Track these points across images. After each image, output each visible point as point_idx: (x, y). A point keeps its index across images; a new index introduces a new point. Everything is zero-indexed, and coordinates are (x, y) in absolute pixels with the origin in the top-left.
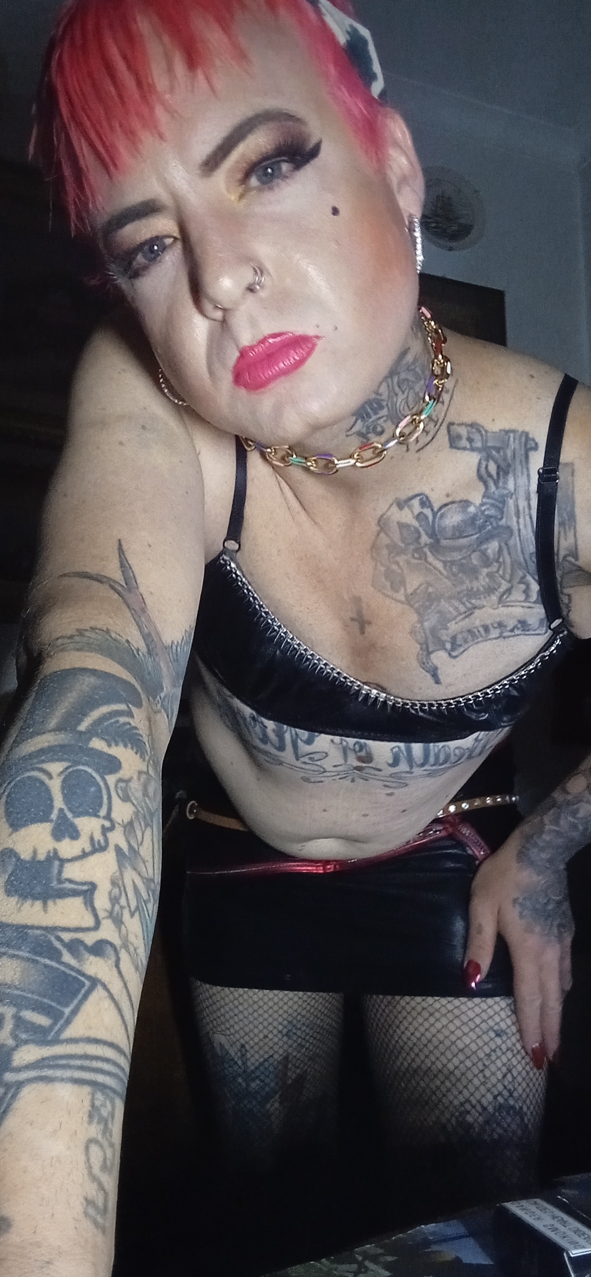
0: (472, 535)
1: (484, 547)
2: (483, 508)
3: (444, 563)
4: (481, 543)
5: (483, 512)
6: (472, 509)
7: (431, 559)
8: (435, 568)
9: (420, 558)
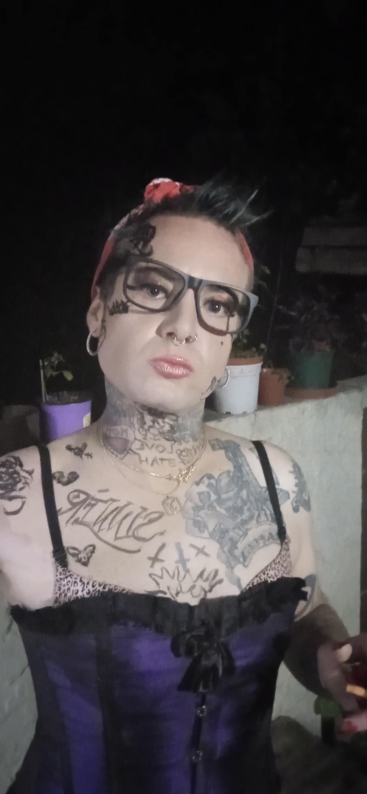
7: (218, 509)
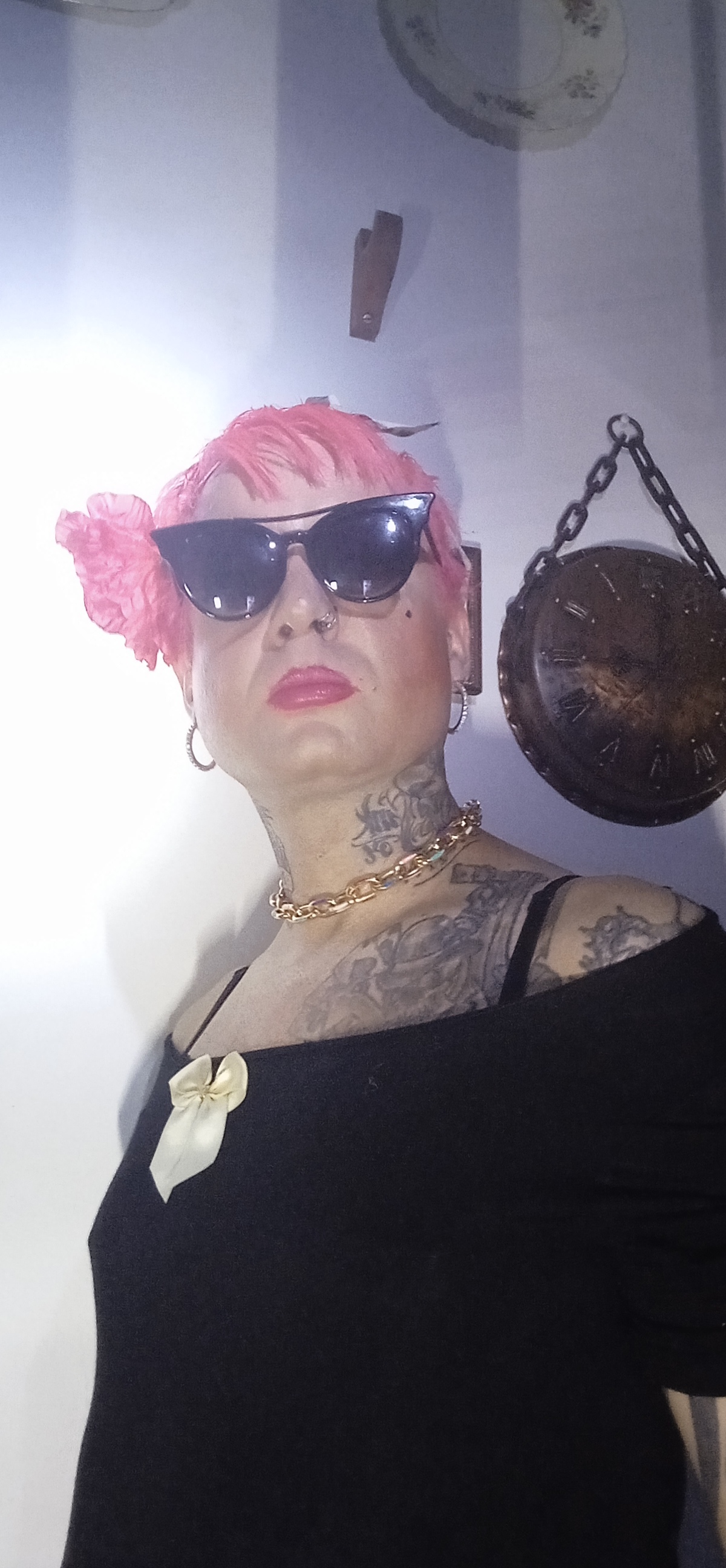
0: (434, 953)
1: (440, 966)
2: (458, 921)
3: (386, 993)
4: (440, 962)
5: (455, 925)
6: (444, 923)
8: (372, 999)
9: (360, 991)
